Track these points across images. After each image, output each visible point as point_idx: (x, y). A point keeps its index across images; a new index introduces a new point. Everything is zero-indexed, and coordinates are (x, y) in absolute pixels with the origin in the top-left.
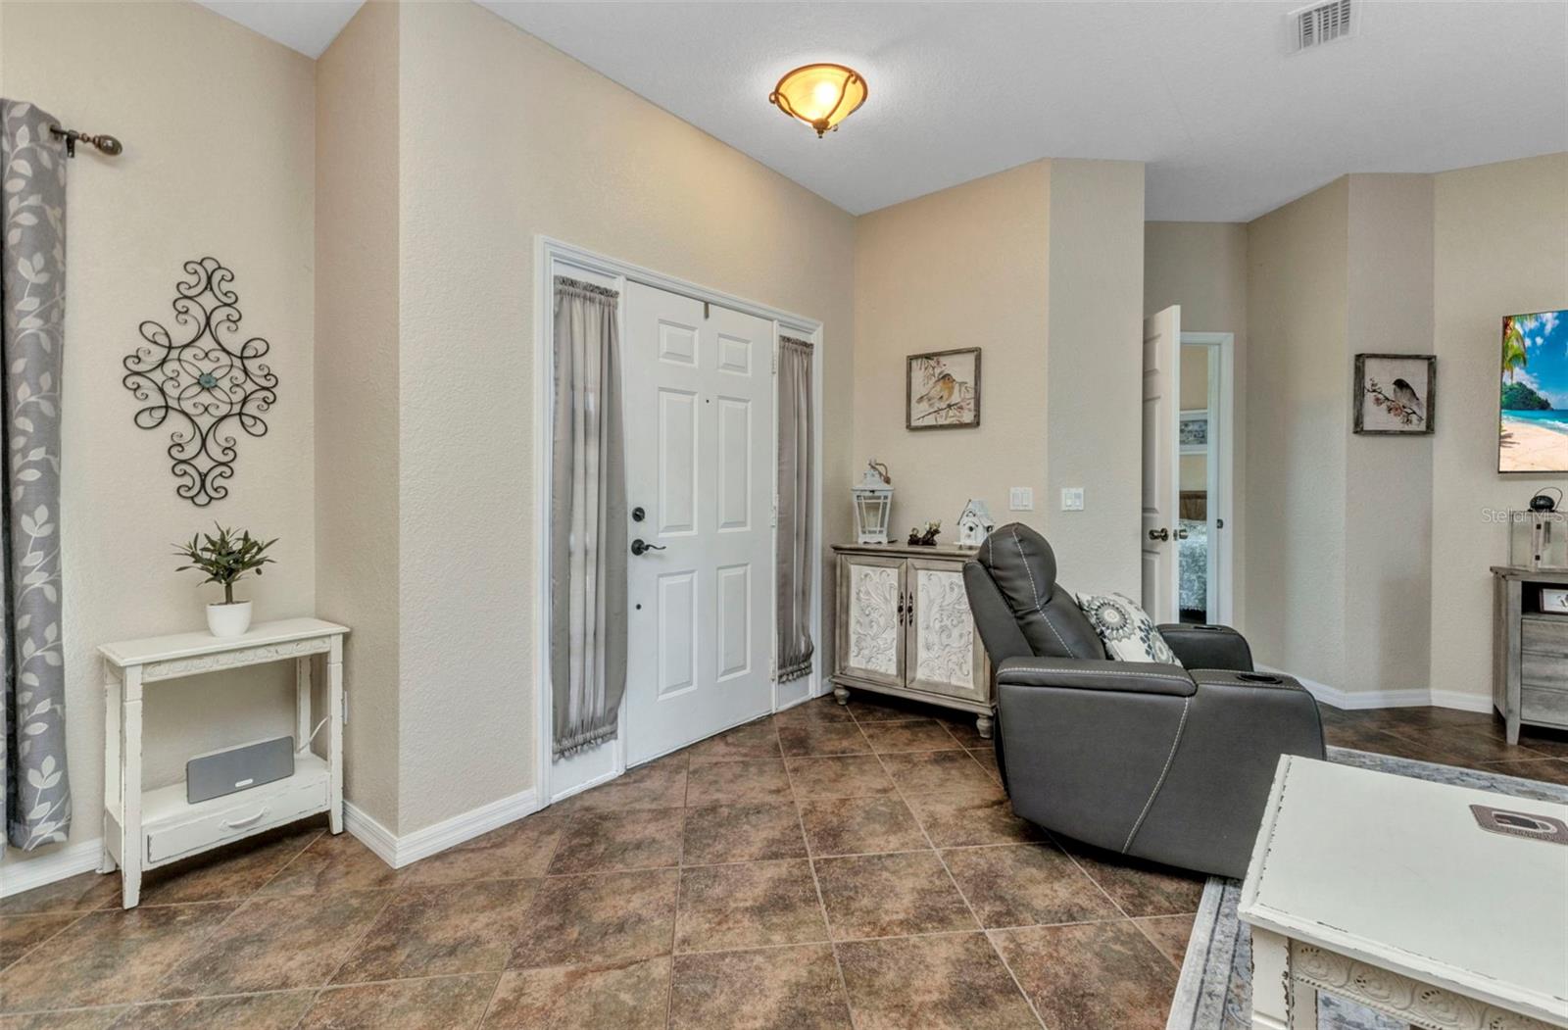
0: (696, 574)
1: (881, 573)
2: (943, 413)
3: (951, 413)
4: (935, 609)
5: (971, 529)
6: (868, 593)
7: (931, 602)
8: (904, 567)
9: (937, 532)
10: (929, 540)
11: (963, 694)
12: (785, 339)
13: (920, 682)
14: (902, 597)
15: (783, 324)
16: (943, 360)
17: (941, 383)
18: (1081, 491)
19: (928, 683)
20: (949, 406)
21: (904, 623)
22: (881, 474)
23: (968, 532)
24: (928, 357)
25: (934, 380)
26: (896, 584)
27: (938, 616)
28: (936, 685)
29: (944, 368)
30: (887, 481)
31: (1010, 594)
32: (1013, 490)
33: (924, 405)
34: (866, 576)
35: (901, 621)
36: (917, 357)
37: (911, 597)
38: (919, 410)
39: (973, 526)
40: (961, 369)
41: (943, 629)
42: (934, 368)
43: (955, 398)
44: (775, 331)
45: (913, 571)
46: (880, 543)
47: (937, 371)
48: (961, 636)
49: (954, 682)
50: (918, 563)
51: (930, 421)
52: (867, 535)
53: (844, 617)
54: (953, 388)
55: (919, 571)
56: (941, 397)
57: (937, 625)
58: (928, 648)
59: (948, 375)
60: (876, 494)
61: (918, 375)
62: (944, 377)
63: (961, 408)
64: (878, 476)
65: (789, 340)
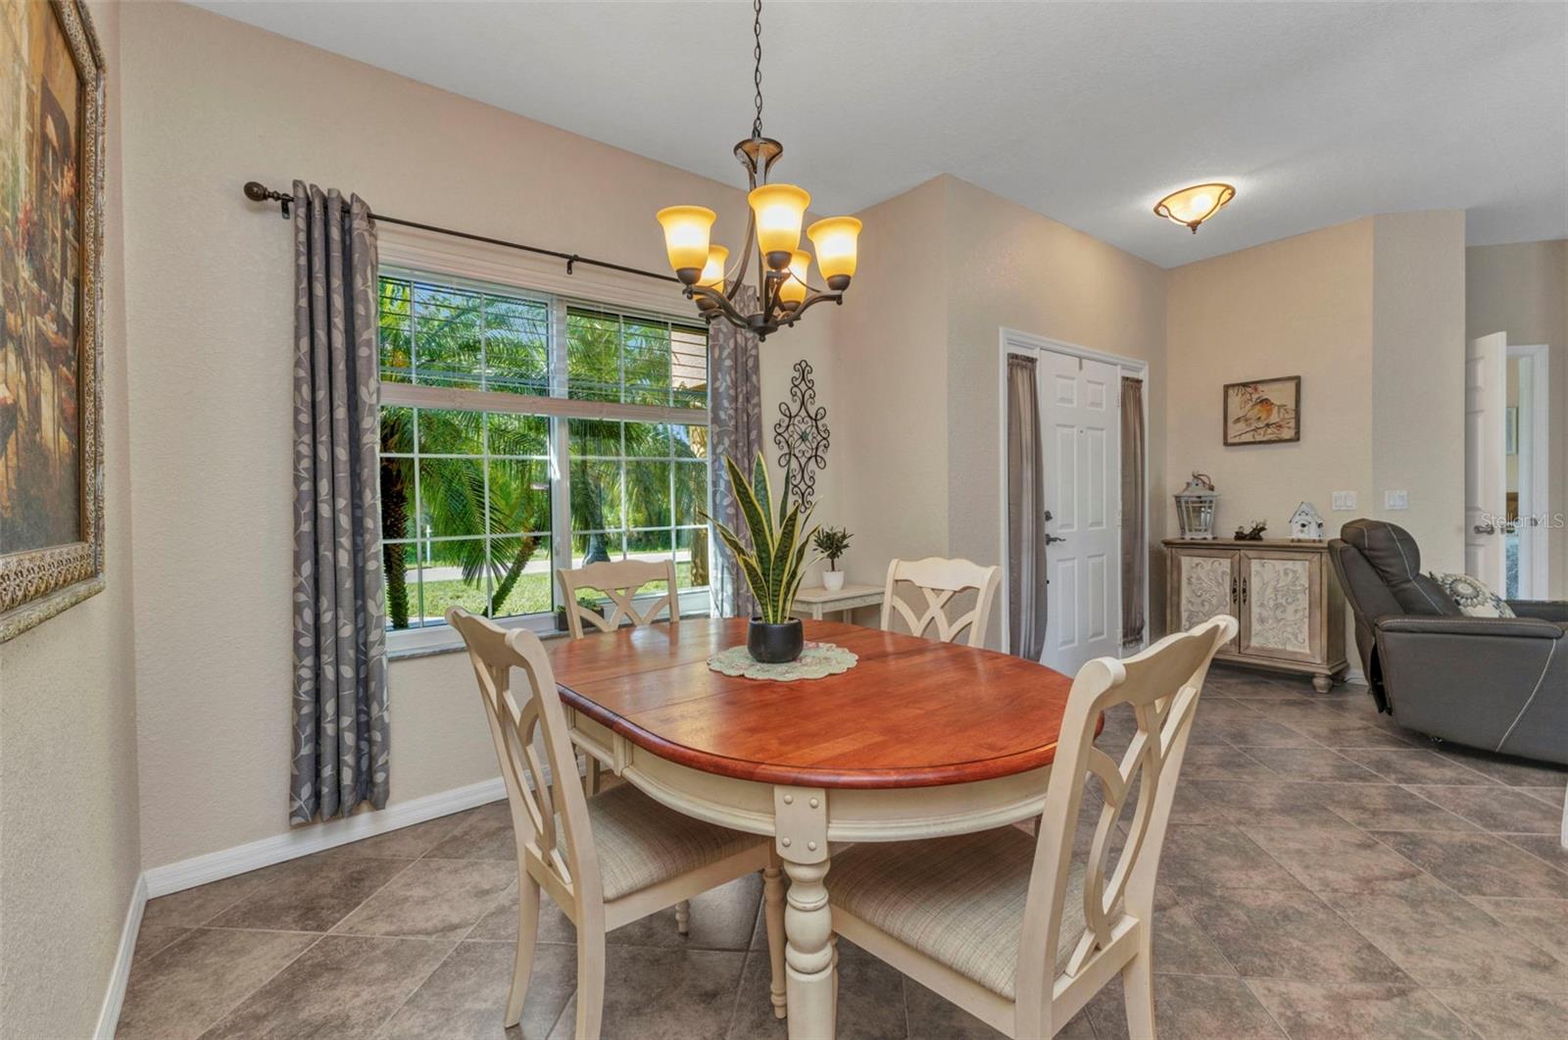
0: (1076, 561)
1: (1213, 563)
2: (1262, 431)
3: (1269, 431)
4: (1269, 590)
5: (1303, 526)
6: (1199, 578)
7: (1265, 585)
8: (1237, 557)
9: (1263, 529)
10: (1256, 534)
11: (1299, 657)
12: (1125, 379)
13: (1255, 648)
14: (1235, 581)
15: (1124, 368)
16: (1260, 387)
17: (1258, 407)
18: (1404, 493)
19: (1263, 649)
20: (1268, 425)
21: (1237, 602)
22: (1204, 483)
23: (1300, 528)
24: (1245, 385)
25: (1251, 404)
26: (1228, 571)
27: (1273, 596)
28: (1272, 651)
29: (1261, 394)
30: (1212, 488)
31: (1384, 568)
32: (1335, 494)
33: (1242, 426)
34: (1197, 565)
35: (1235, 601)
36: (1233, 386)
37: (1245, 581)
38: (1234, 431)
39: (1305, 523)
40: (1281, 396)
41: (1277, 606)
42: (1251, 394)
43: (1274, 418)
44: (1120, 373)
45: (1246, 560)
46: (1205, 539)
47: (1255, 396)
48: (1296, 611)
49: (1289, 648)
50: (1251, 554)
51: (1248, 438)
52: (1194, 533)
53: (1175, 598)
54: (1271, 410)
55: (1252, 561)
56: (1259, 418)
57: (1272, 604)
58: (1262, 621)
59: (1266, 399)
60: (1202, 499)
61: (1235, 399)
62: (1261, 402)
63: (1280, 426)
64: (1201, 485)
65: (1127, 379)
